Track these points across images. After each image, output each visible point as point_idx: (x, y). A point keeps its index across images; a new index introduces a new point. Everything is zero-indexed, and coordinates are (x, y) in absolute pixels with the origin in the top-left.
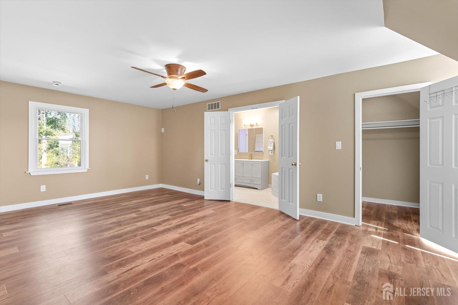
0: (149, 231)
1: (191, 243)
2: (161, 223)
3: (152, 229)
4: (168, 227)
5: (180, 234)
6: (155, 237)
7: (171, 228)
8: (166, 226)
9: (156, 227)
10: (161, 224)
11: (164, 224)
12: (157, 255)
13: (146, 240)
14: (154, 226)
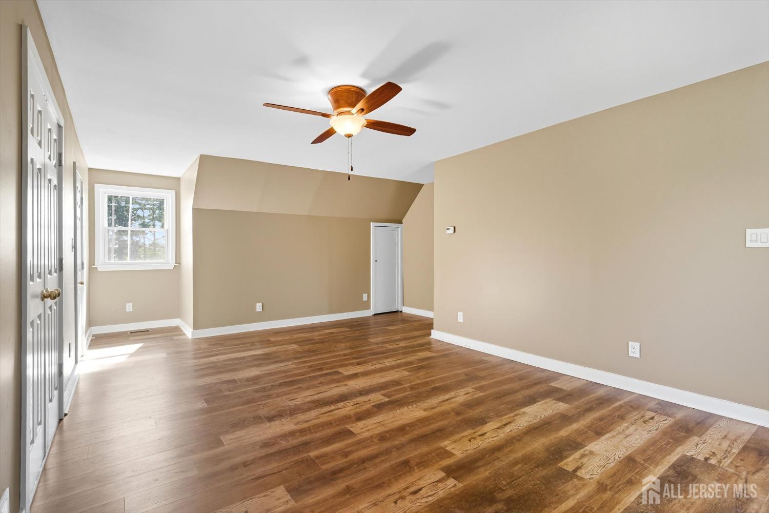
0: (395, 395)
1: (337, 373)
2: (375, 409)
3: (389, 397)
4: (361, 399)
5: (346, 385)
6: (383, 383)
7: (356, 396)
8: (366, 402)
9: (383, 401)
10: (374, 406)
11: (369, 406)
12: (378, 366)
13: (394, 381)
14: (388, 403)
